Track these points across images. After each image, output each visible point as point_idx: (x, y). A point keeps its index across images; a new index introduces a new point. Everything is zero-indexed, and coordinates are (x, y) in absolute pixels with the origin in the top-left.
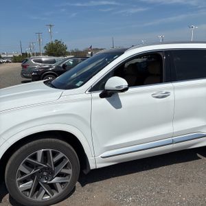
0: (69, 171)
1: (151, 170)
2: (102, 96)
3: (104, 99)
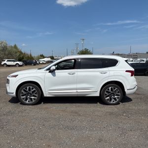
0: (37, 95)
3: (50, 73)
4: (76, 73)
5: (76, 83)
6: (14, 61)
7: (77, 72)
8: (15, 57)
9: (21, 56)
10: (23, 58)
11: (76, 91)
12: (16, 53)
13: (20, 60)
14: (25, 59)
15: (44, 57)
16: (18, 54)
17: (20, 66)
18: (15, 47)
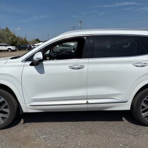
1: (76, 122)
2: (31, 65)
3: (33, 67)
4: (86, 66)
5: (86, 85)
6: (6, 46)
7: (88, 63)
8: (7, 41)
9: (14, 40)
10: (16, 42)
11: (85, 102)
12: (8, 37)
13: (12, 45)
14: (18, 44)
15: (39, 42)
16: (10, 38)
17: (13, 51)
18: (7, 30)
